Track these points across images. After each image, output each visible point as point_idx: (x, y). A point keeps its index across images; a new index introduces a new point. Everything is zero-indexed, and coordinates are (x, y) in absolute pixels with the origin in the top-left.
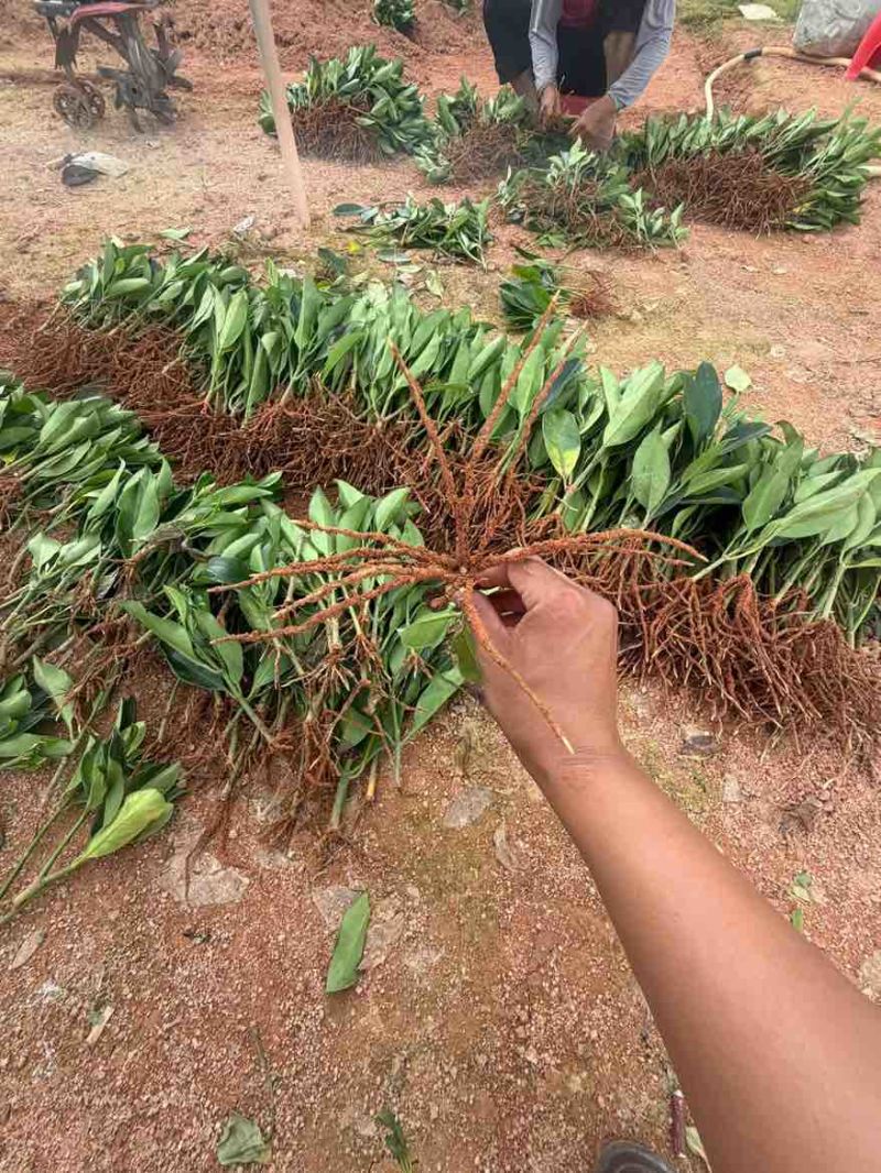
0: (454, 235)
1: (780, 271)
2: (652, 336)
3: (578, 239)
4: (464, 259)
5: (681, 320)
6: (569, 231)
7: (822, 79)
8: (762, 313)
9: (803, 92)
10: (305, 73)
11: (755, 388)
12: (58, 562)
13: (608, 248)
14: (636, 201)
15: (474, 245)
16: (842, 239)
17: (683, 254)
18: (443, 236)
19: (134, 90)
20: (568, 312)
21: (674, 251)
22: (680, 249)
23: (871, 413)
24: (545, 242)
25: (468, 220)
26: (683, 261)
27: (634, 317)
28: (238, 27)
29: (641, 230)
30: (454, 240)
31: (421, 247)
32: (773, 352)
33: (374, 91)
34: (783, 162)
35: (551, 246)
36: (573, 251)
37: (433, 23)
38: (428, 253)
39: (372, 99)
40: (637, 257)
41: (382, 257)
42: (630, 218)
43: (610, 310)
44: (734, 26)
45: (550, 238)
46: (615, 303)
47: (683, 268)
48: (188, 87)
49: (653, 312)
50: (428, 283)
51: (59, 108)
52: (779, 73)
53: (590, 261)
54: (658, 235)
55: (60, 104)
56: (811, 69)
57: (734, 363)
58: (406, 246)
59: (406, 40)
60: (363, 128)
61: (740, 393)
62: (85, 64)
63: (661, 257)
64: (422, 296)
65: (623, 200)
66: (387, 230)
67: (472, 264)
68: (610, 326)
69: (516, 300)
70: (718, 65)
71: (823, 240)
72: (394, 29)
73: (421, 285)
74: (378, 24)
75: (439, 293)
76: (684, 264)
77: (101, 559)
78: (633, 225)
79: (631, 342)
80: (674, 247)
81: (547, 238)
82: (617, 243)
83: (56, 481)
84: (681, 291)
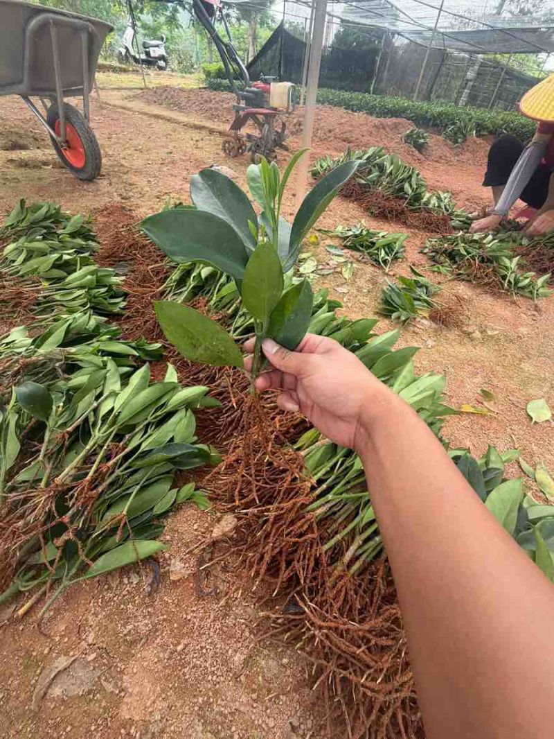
0: (377, 249)
2: (483, 353)
3: (460, 274)
4: (377, 263)
5: (512, 349)
6: (457, 268)
10: (342, 154)
12: (11, 345)
13: (479, 286)
14: (513, 264)
15: (387, 257)
17: (536, 306)
18: (372, 247)
19: (258, 146)
20: (426, 315)
21: (531, 302)
22: (536, 302)
24: (436, 269)
25: (390, 243)
26: (536, 310)
27: (474, 335)
28: (330, 131)
29: (509, 281)
30: (376, 252)
31: (354, 250)
33: (373, 168)
35: (439, 273)
36: (454, 280)
37: (436, 147)
38: (357, 254)
39: (370, 172)
40: (500, 297)
41: (328, 249)
42: (504, 272)
43: (458, 325)
45: (441, 268)
46: (466, 322)
47: (534, 315)
48: (286, 149)
49: (492, 337)
50: (344, 270)
51: (224, 146)
53: (463, 289)
54: (523, 288)
55: (225, 144)
57: (543, 397)
58: (346, 247)
59: (417, 152)
60: (359, 184)
61: (536, 423)
62: (244, 131)
63: (518, 303)
64: (336, 276)
65: (503, 261)
66: (340, 235)
67: (380, 267)
68: (453, 335)
69: (390, 296)
72: (412, 146)
73: (339, 270)
74: (404, 142)
75: (347, 277)
76: (535, 313)
77: (23, 353)
78: (504, 277)
79: (463, 351)
80: (532, 299)
81: (438, 268)
82: (486, 284)
83: (59, 303)
84: (523, 330)
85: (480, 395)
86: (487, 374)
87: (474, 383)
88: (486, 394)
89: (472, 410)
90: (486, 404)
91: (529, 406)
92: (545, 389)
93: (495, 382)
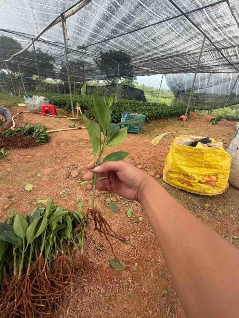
1: (37, 155)
5: (10, 177)
7: (38, 116)
8: (34, 167)
9: (34, 119)
11: (35, 187)
16: (50, 144)
17: (8, 159)
21: (5, 159)
23: (65, 179)
32: (39, 175)
34: (28, 134)
44: (16, 107)
47: (9, 162)
52: (28, 116)
56: (35, 114)
57: (28, 183)
61: (30, 191)
70: (14, 114)
71: (46, 145)
84: (9, 169)
85: (9, 199)
86: (6, 191)
87: (4, 197)
88: (10, 197)
89: (9, 205)
90: (12, 199)
91: (25, 188)
92: (27, 180)
93: (11, 191)
